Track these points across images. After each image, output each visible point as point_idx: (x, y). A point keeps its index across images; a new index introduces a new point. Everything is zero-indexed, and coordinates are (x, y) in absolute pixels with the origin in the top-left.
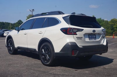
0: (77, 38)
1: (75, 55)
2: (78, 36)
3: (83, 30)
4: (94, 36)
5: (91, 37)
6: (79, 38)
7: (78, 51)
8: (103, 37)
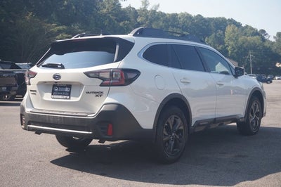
2: (31, 87)
5: (58, 92)
8: (95, 93)
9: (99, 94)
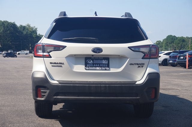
0: (51, 63)
1: (43, 99)
2: (52, 60)
3: (64, 47)
4: (104, 62)
5: (93, 64)
6: (56, 65)
7: (48, 91)
8: (137, 64)
9: (141, 65)
